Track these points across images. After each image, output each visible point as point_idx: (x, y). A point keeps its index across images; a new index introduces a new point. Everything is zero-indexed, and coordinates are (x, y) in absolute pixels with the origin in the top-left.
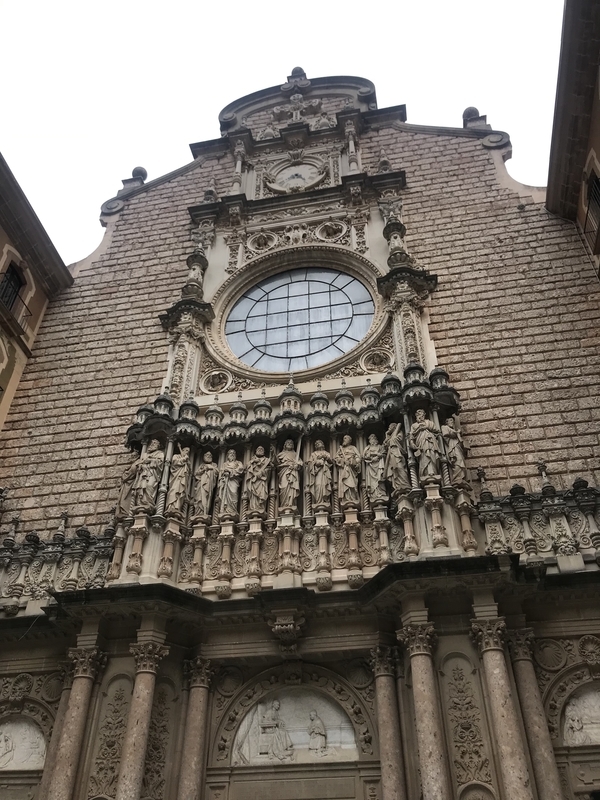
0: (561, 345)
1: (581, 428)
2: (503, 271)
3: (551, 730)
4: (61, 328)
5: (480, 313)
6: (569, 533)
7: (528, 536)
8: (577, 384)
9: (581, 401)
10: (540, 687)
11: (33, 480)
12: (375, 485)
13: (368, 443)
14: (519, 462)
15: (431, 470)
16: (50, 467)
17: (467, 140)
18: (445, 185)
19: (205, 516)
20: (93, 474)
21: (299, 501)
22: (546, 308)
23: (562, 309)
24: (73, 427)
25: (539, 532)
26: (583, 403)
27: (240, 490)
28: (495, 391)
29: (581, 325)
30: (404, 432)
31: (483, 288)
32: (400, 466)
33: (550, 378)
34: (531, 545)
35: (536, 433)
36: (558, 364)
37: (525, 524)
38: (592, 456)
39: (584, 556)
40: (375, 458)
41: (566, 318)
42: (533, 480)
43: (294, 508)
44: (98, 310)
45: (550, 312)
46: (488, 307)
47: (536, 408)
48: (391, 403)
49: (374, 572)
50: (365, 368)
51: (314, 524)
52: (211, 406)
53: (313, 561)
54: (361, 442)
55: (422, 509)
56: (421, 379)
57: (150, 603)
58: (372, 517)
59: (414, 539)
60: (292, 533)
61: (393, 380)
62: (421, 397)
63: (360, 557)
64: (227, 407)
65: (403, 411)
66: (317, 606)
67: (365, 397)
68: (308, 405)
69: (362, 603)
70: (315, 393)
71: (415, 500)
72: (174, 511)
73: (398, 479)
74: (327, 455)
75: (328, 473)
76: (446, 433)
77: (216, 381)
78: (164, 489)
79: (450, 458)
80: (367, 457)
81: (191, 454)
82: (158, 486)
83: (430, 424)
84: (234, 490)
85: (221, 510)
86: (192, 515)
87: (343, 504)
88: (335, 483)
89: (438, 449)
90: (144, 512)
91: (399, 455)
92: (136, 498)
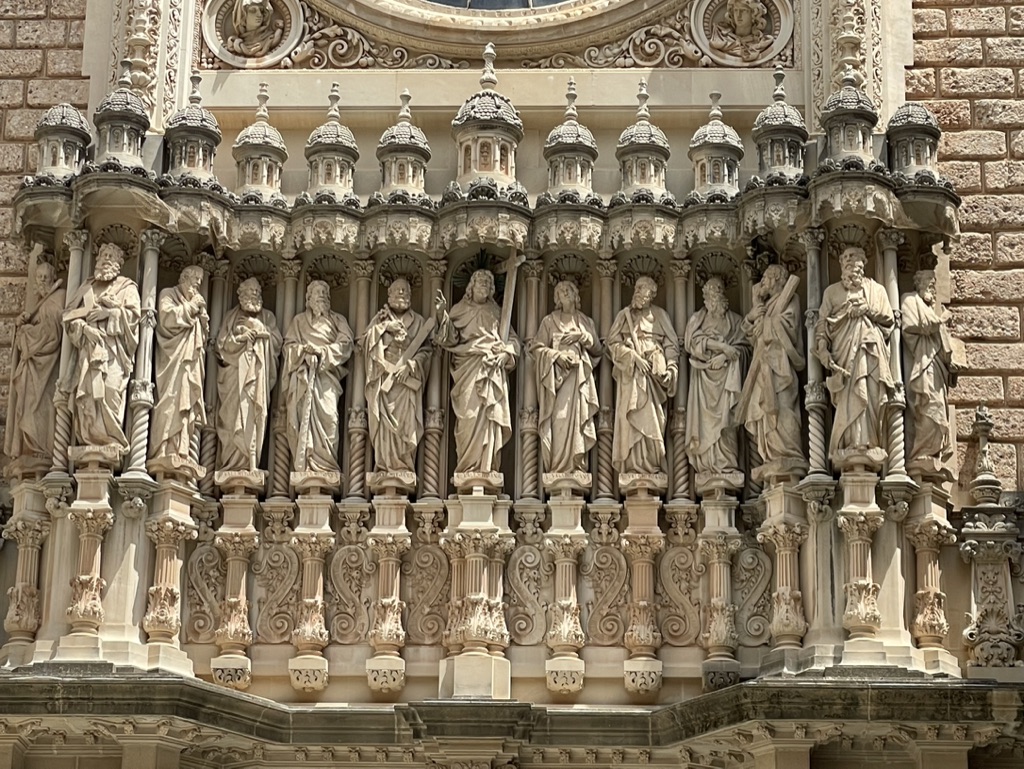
12: (712, 434)
13: (700, 304)
15: (861, 434)
19: (257, 477)
21: (506, 460)
27: (342, 404)
30: (803, 306)
32: (785, 400)
40: (718, 360)
43: (498, 479)
48: (778, 214)
49: (687, 664)
50: (705, 46)
51: (544, 526)
52: (246, 117)
53: (539, 621)
54: (680, 296)
55: (828, 526)
56: (868, 155)
57: (148, 720)
58: (696, 522)
59: (801, 603)
60: (490, 551)
61: (787, 129)
62: (860, 216)
63: (657, 625)
64: (293, 123)
65: (805, 241)
66: (550, 741)
67: (703, 157)
68: (534, 151)
69: (657, 743)
70: (558, 116)
71: (813, 505)
72: (177, 462)
73: (773, 435)
74: (589, 336)
75: (588, 391)
76: (911, 320)
77: (253, 22)
78: (146, 396)
79: (910, 395)
80: (698, 351)
81: (209, 289)
82: (130, 389)
83: (877, 295)
84: (329, 404)
85: (299, 462)
86: (216, 464)
87: (624, 481)
88: (605, 414)
89: (889, 374)
90: (103, 465)
91: (784, 370)
92: (71, 419)
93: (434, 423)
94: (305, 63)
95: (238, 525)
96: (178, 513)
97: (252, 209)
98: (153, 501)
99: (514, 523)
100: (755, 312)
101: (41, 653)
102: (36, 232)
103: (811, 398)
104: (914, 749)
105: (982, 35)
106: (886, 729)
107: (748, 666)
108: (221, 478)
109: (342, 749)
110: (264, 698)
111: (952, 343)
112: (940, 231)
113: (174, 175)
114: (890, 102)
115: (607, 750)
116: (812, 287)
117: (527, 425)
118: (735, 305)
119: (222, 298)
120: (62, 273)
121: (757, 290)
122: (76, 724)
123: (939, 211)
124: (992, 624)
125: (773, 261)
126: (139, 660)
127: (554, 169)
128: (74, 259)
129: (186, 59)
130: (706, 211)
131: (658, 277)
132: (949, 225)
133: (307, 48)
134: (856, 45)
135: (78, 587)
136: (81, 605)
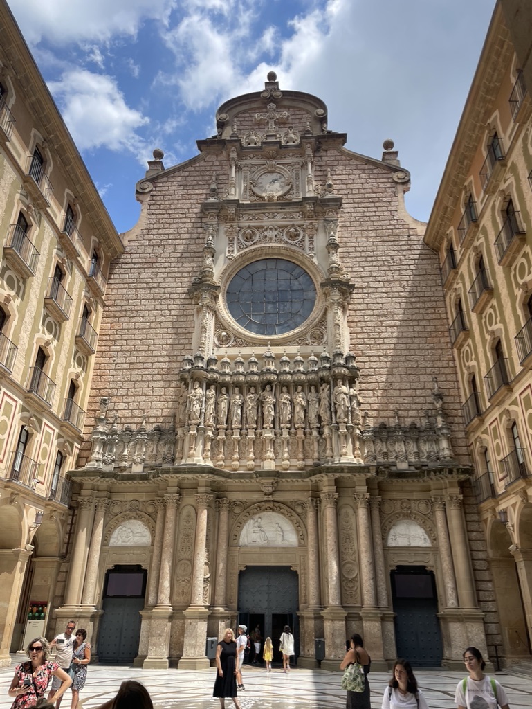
0: (416, 341)
1: (418, 392)
2: (392, 285)
3: (383, 539)
4: (122, 286)
5: (376, 312)
6: (404, 451)
7: (385, 450)
8: (420, 366)
9: (421, 376)
10: (381, 521)
11: (121, 392)
12: (313, 416)
13: (310, 391)
14: (385, 409)
15: (342, 416)
16: (131, 385)
17: (384, 172)
18: (366, 210)
19: (225, 426)
20: (157, 392)
21: (274, 422)
22: (412, 315)
23: (420, 317)
24: (140, 359)
25: (390, 448)
26: (422, 378)
27: (242, 412)
28: (379, 365)
29: (429, 329)
30: (330, 391)
31: (379, 295)
32: (328, 409)
33: (408, 361)
34: (386, 455)
35: (396, 393)
36: (413, 352)
37: (384, 443)
38: (422, 409)
39: (409, 462)
40: (314, 402)
41: (422, 323)
42: (391, 419)
43: (272, 426)
44: (146, 276)
45: (414, 318)
46: (382, 309)
47: (398, 378)
48: (325, 373)
49: (310, 462)
50: (310, 341)
51: (281, 435)
52: (223, 357)
53: (280, 454)
54: (306, 389)
55: (336, 435)
56: (342, 362)
57: (204, 475)
58: (311, 434)
59: (332, 449)
60: (271, 440)
61: (326, 357)
62: (341, 373)
63: (304, 454)
64: (232, 357)
65: (330, 378)
66: (283, 478)
67: (310, 363)
68: (278, 362)
69: (304, 478)
70: (282, 355)
71: (333, 430)
72: (210, 423)
73: (325, 416)
74: (289, 398)
75: (289, 408)
76: (351, 394)
77: (224, 338)
78: (204, 411)
79: (352, 408)
80: (310, 400)
81: (216, 390)
82: (201, 409)
83: (345, 389)
84: (239, 412)
85: (233, 423)
86: (217, 424)
87: (296, 426)
88: (292, 413)
89: (348, 404)
90: (195, 424)
91: (327, 403)
92: (189, 415)
93: (260, 415)
94: (234, 346)
95: (222, 436)
96: (210, 433)
97: (224, 374)
98: (205, 431)
99: (275, 435)
100: (321, 392)
101: (183, 462)
102: (183, 379)
103: (333, 409)
104: (355, 479)
105: (363, 338)
106: (349, 475)
107: (322, 463)
108: (218, 426)
109: (242, 480)
110: (227, 470)
111: (360, 398)
112: (356, 376)
113: (209, 368)
114: (346, 352)
115: (294, 480)
116: (332, 387)
117: (278, 415)
118: (317, 391)
119: (218, 391)
120: (187, 387)
121: (321, 388)
122: (190, 476)
123: (356, 372)
124: (369, 453)
125: (324, 382)
126: (202, 463)
127: (282, 365)
128: (190, 384)
129: (211, 346)
130: (311, 373)
131: (302, 386)
132: (358, 375)
133: (234, 343)
134: (339, 341)
135: (191, 448)
136: (191, 452)
